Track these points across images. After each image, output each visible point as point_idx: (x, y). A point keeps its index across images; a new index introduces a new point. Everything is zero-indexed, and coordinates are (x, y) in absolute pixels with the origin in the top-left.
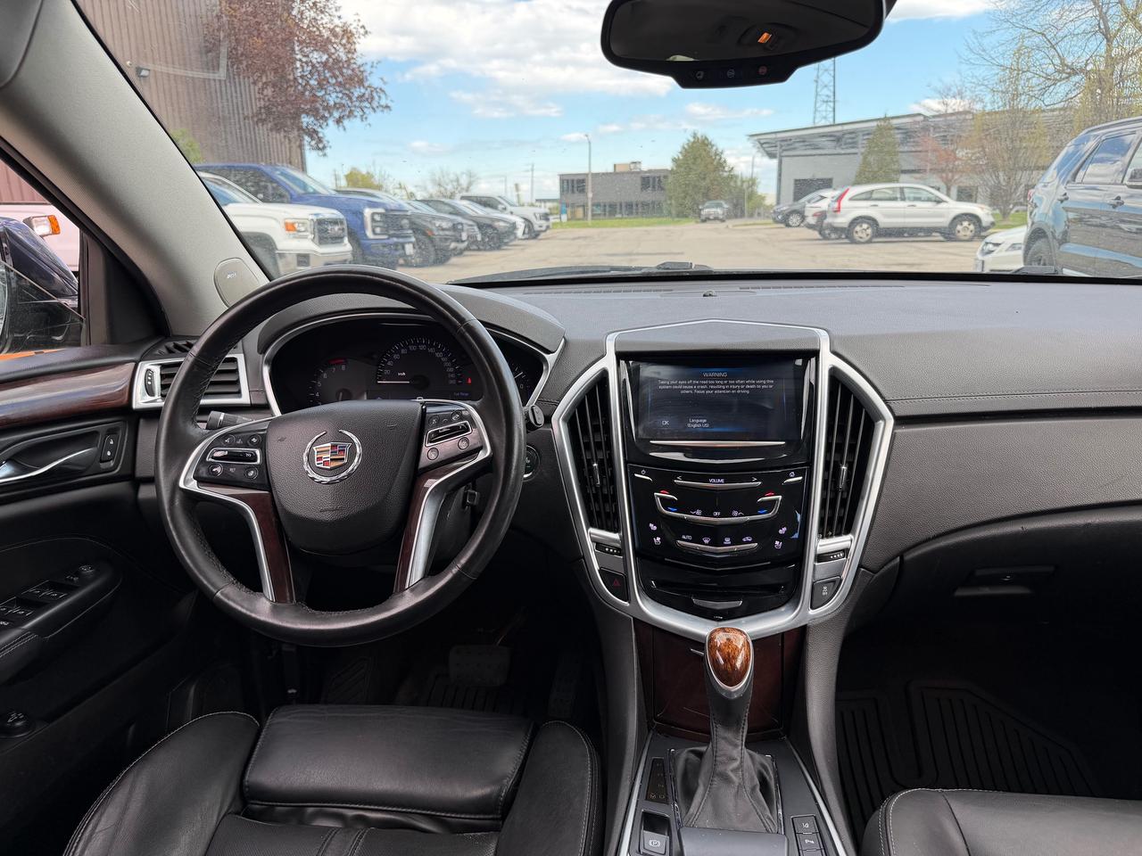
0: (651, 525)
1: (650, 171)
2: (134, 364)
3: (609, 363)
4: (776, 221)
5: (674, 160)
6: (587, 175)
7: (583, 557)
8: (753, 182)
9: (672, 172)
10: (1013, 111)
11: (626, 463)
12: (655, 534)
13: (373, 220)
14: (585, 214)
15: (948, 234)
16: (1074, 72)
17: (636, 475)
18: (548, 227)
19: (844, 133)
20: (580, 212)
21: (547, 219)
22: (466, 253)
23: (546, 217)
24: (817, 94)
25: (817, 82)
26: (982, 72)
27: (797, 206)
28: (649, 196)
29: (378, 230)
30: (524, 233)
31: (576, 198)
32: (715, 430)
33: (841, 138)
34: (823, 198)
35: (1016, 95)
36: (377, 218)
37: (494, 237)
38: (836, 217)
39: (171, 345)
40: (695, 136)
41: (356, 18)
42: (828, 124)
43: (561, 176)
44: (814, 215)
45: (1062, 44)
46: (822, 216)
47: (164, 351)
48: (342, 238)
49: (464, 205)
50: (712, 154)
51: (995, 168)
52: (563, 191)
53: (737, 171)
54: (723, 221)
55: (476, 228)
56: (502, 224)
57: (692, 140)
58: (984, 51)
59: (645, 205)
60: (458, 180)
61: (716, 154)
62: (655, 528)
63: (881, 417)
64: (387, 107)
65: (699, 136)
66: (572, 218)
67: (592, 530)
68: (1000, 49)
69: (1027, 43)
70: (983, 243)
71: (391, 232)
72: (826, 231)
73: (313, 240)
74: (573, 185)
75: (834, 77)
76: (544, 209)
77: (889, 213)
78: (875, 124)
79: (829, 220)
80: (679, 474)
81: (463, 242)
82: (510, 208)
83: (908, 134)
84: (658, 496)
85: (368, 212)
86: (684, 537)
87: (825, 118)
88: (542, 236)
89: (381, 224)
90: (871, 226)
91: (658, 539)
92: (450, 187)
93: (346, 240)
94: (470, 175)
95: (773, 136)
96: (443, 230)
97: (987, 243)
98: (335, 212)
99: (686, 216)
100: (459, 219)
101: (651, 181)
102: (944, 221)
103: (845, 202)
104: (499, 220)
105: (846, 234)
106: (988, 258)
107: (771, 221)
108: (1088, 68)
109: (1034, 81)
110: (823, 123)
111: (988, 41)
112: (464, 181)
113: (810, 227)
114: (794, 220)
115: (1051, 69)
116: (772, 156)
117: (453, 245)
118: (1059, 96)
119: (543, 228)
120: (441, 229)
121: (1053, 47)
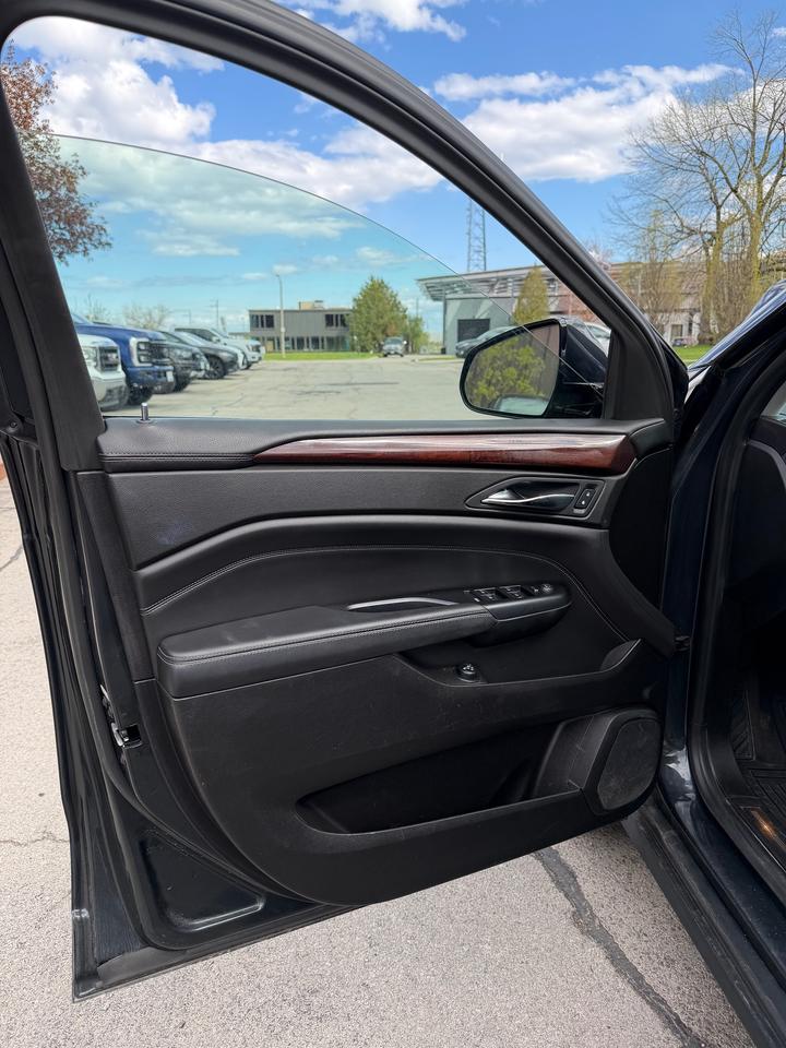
1: (333, 310)
5: (355, 301)
9: (353, 311)
10: (653, 263)
13: (139, 349)
14: (275, 347)
16: (692, 232)
18: (260, 359)
19: (496, 280)
20: (270, 346)
21: (258, 351)
24: (470, 246)
25: (469, 234)
26: (622, 230)
28: (333, 332)
29: (142, 358)
30: (243, 364)
31: (266, 332)
33: (494, 284)
36: (142, 347)
37: (221, 367)
40: (372, 279)
41: (74, 158)
42: (480, 271)
43: (250, 311)
45: (682, 209)
48: (116, 365)
50: (388, 295)
52: (252, 326)
53: (408, 312)
54: (402, 355)
56: (224, 354)
57: (370, 283)
58: (622, 212)
59: (329, 340)
60: (150, 315)
61: (392, 296)
64: (109, 244)
65: (375, 279)
66: (268, 350)
68: (635, 211)
71: (154, 360)
73: (96, 367)
74: (263, 321)
75: (484, 230)
78: (526, 271)
81: (201, 370)
82: (223, 339)
85: (133, 341)
87: (477, 265)
88: (254, 366)
89: (145, 353)
92: (143, 321)
93: (120, 368)
94: (162, 309)
95: (438, 281)
98: (109, 340)
99: (368, 351)
101: (334, 318)
104: (222, 351)
107: (454, 356)
108: (704, 229)
110: (476, 270)
111: (625, 205)
112: (156, 315)
116: (435, 299)
117: (193, 373)
118: (684, 250)
119: (256, 359)
120: (180, 357)
121: (675, 211)
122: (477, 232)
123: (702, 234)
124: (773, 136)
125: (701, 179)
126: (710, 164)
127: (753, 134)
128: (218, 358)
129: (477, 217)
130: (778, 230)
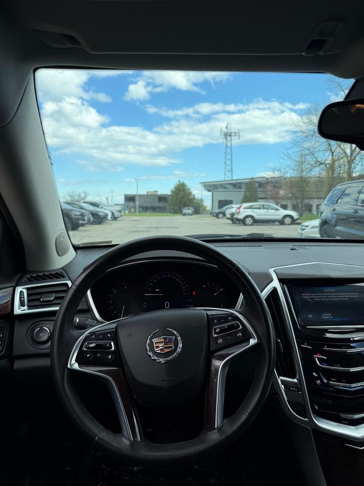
0: (314, 374)
1: (161, 195)
2: (13, 288)
3: (276, 283)
4: (214, 216)
5: (172, 191)
6: (136, 195)
8: (202, 200)
9: (171, 195)
10: (301, 177)
12: (317, 378)
14: (135, 211)
15: (281, 222)
16: (321, 164)
17: (302, 346)
18: (121, 216)
19: (237, 183)
20: (133, 210)
22: (87, 225)
23: (120, 211)
24: (225, 168)
25: (225, 164)
26: (289, 162)
27: (221, 210)
28: (161, 204)
30: (111, 218)
31: (131, 204)
32: (336, 319)
33: (236, 185)
34: (232, 208)
35: (302, 171)
37: (98, 219)
38: (238, 215)
39: (29, 276)
40: (179, 182)
42: (230, 179)
43: (125, 195)
44: (230, 214)
45: (316, 154)
46: (233, 214)
47: (26, 280)
49: (85, 205)
50: (186, 190)
51: (296, 198)
52: (125, 201)
53: (196, 197)
54: (191, 215)
55: (91, 215)
56: (102, 214)
58: (289, 155)
59: (160, 208)
60: (80, 195)
61: (188, 190)
62: (316, 375)
65: (181, 182)
66: (130, 212)
68: (295, 154)
69: (304, 152)
70: (301, 226)
72: (234, 220)
74: (130, 199)
76: (118, 208)
77: (259, 214)
78: (248, 180)
79: (235, 216)
80: (325, 345)
81: (85, 221)
82: (104, 207)
83: (261, 184)
84: (316, 357)
86: (333, 379)
87: (229, 177)
88: (118, 219)
90: (252, 219)
91: (319, 381)
92: (76, 198)
94: (85, 193)
95: (210, 183)
96: (77, 215)
97: (302, 226)
99: (176, 213)
100: (84, 211)
101: (162, 198)
102: (280, 217)
103: (242, 210)
104: (101, 212)
105: (243, 222)
106: (303, 232)
107: (211, 216)
108: (327, 162)
109: (307, 166)
110: (228, 179)
111: (290, 151)
112: (83, 196)
113: (228, 218)
114: (220, 216)
115: (313, 163)
116: (209, 191)
117: (81, 222)
118: (316, 172)
119: (119, 216)
120: (76, 215)
121: (313, 154)
122: (229, 162)
123: (326, 165)
128: (98, 215)
129: (229, 156)
130: (360, 163)
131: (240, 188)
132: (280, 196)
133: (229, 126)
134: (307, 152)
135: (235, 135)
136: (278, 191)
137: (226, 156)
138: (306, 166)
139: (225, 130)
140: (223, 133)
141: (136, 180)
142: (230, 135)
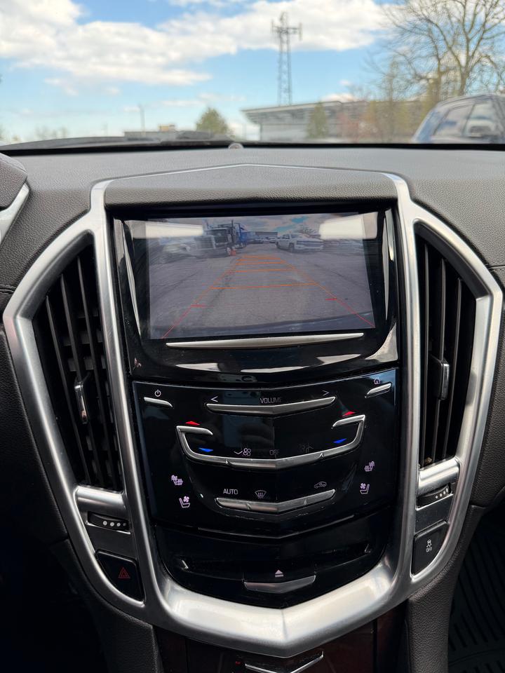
0: (174, 478)
3: (95, 222)
7: (68, 537)
11: (129, 379)
12: (181, 491)
17: (146, 399)
19: (297, 111)
24: (280, 87)
26: (374, 76)
33: (296, 114)
35: (392, 91)
40: (209, 109)
42: (287, 105)
45: (415, 62)
58: (374, 63)
63: (485, 291)
65: (213, 109)
67: (81, 490)
68: (383, 63)
69: (396, 60)
78: (314, 106)
80: (212, 394)
83: (333, 113)
84: (182, 431)
86: (226, 491)
91: (186, 499)
95: (256, 111)
108: (429, 76)
109: (401, 83)
110: (284, 104)
115: (409, 77)
118: (413, 93)
121: (410, 63)
122: (285, 77)
123: (428, 80)
124: (478, 10)
125: (428, 40)
126: (435, 29)
127: (464, 7)
129: (285, 67)
130: (479, 78)
131: (302, 118)
132: (361, 132)
133: (285, 17)
134: (402, 59)
135: (295, 33)
136: (357, 125)
137: (280, 67)
138: (399, 82)
139: (278, 23)
140: (275, 29)
141: (140, 106)
142: (287, 33)
